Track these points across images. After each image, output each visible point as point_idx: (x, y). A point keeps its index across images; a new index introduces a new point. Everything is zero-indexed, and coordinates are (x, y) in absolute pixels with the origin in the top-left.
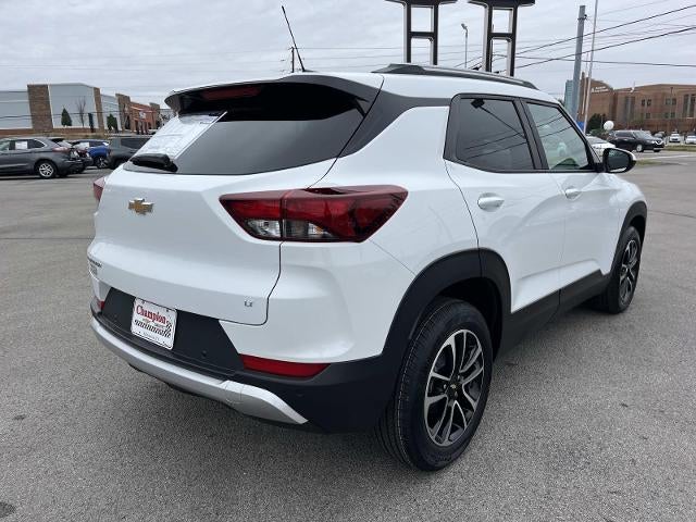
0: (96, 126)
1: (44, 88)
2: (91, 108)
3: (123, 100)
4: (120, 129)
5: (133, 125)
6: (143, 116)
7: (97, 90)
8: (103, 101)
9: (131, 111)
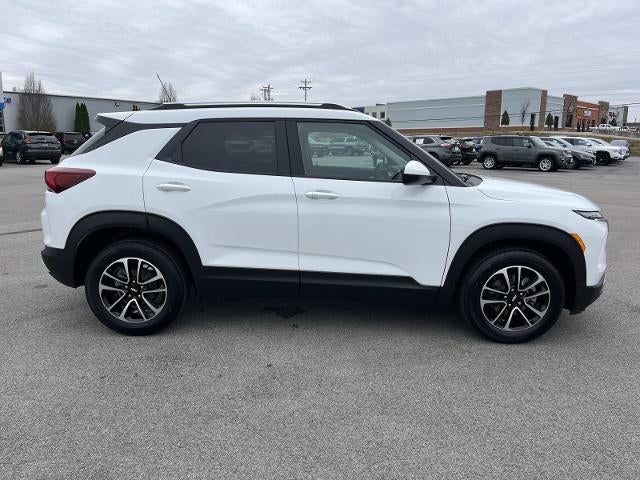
0: (536, 125)
1: (499, 93)
2: (535, 108)
3: (570, 100)
4: (560, 126)
5: (575, 122)
6: (588, 113)
7: (544, 93)
8: (548, 101)
9: (576, 110)
